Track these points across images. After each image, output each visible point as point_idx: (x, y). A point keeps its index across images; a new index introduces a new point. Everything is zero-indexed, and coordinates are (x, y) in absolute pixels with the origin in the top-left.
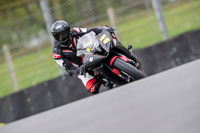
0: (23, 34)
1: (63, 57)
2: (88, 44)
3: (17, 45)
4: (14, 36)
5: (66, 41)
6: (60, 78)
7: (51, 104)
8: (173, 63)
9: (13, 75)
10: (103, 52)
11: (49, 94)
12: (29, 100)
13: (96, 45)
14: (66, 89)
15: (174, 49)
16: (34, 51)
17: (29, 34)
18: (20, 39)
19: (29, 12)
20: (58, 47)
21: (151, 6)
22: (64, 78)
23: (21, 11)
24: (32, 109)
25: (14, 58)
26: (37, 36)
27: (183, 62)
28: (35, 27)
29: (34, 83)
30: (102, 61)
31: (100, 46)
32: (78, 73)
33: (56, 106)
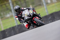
0: (5, 13)
1: (18, 17)
2: (26, 13)
3: (3, 16)
4: (2, 14)
5: (19, 12)
6: (16, 26)
7: (13, 34)
8: (50, 22)
9: (2, 25)
10: (30, 16)
11: (12, 31)
12: (6, 33)
13: (28, 14)
14: (18, 30)
15: (50, 18)
16: (8, 18)
17: (6, 13)
18: (4, 14)
19: (6, 6)
20: (17, 14)
21: (43, 5)
22: (17, 26)
23: (4, 6)
24: (8, 35)
25: (2, 20)
26: (9, 14)
27: (52, 22)
28: (8, 11)
29: (8, 28)
30: (30, 19)
31: (29, 14)
32: (23, 22)
33: (15, 35)
